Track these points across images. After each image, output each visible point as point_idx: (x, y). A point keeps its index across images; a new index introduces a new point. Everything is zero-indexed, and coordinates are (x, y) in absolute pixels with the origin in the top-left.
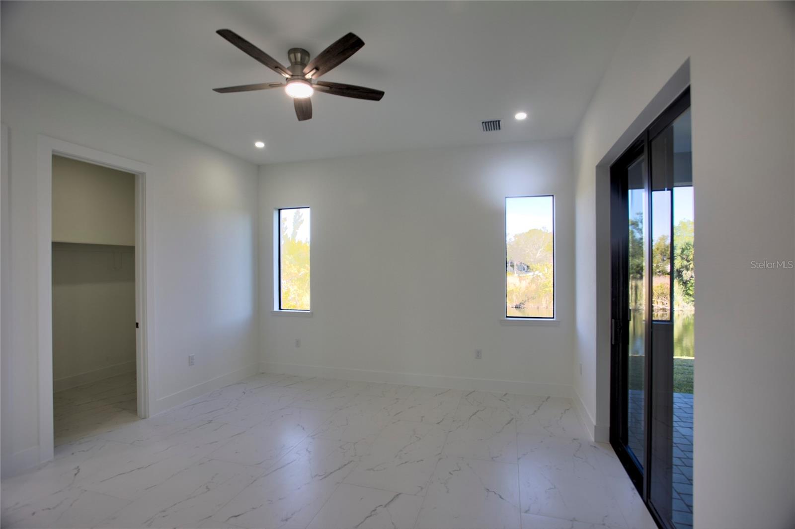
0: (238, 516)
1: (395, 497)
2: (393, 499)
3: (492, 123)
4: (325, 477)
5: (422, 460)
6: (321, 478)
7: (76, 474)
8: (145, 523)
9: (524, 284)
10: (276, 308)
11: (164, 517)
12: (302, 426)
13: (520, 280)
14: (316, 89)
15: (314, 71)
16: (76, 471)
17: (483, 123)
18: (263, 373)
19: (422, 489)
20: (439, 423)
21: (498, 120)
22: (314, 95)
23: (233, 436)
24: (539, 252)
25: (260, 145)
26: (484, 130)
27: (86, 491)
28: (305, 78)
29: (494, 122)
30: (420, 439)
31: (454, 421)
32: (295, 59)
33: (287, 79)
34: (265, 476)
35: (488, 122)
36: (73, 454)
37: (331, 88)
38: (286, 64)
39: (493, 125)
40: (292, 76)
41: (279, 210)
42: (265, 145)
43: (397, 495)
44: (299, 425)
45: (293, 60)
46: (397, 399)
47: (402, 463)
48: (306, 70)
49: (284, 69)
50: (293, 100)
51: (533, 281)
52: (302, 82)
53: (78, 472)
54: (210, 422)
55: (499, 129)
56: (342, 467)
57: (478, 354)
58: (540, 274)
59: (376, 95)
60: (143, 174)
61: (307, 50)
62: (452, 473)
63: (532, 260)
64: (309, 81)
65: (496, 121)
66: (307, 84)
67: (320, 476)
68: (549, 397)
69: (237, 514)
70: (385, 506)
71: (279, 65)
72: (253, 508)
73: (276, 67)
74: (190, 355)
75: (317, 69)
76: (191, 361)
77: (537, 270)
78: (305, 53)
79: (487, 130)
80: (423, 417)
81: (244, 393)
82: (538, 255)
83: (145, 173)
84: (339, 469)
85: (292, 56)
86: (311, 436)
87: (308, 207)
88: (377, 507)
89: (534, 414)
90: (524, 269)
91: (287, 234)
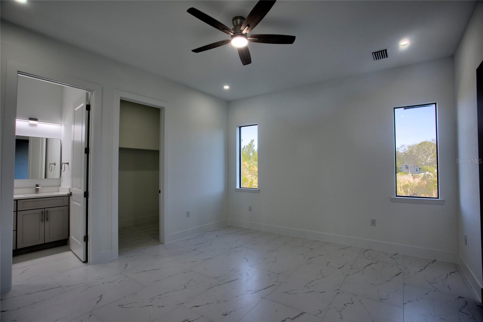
0: (198, 306)
1: (300, 314)
2: (299, 315)
3: (380, 53)
4: (255, 292)
5: (324, 292)
6: (252, 292)
7: (125, 267)
8: (150, 299)
9: (417, 180)
10: (238, 187)
11: (159, 298)
12: (246, 259)
13: (414, 178)
14: (251, 41)
15: (247, 27)
16: (125, 266)
17: (373, 53)
18: (230, 226)
19: (321, 312)
20: (340, 268)
21: (385, 49)
22: (249, 44)
23: (205, 259)
24: (429, 158)
25: (226, 87)
26: (375, 60)
27: (127, 276)
28: (242, 34)
29: (381, 51)
30: (324, 277)
31: (351, 268)
32: (237, 23)
33: (232, 36)
34: (218, 285)
35: (377, 52)
36: (126, 257)
37: (259, 39)
38: (231, 27)
39: (382, 54)
40: (234, 33)
41: (240, 127)
42: (229, 87)
43: (302, 313)
44: (245, 258)
45: (235, 24)
46: (312, 249)
47: (309, 292)
48: (242, 28)
49: (230, 30)
50: (237, 49)
51: (424, 178)
52: (241, 36)
53: (127, 266)
54: (195, 250)
55: (387, 57)
56: (267, 288)
57: (373, 222)
58: (431, 174)
59: (289, 40)
60: (164, 108)
61: (243, 16)
62: (346, 304)
63: (423, 164)
64: (245, 35)
65: (384, 50)
66: (244, 37)
67: (252, 291)
68: (435, 261)
69: (197, 306)
70: (293, 319)
71: (225, 28)
72: (208, 304)
73: (224, 29)
74: (188, 211)
75: (248, 26)
76: (188, 214)
77: (427, 170)
78: (242, 18)
79: (377, 59)
80: (328, 262)
81: (217, 236)
82: (428, 160)
83: (164, 107)
84: (265, 289)
85: (235, 21)
86: (251, 266)
87: (257, 125)
88: (286, 319)
89: (420, 271)
90: (417, 171)
91: (254, 149)
